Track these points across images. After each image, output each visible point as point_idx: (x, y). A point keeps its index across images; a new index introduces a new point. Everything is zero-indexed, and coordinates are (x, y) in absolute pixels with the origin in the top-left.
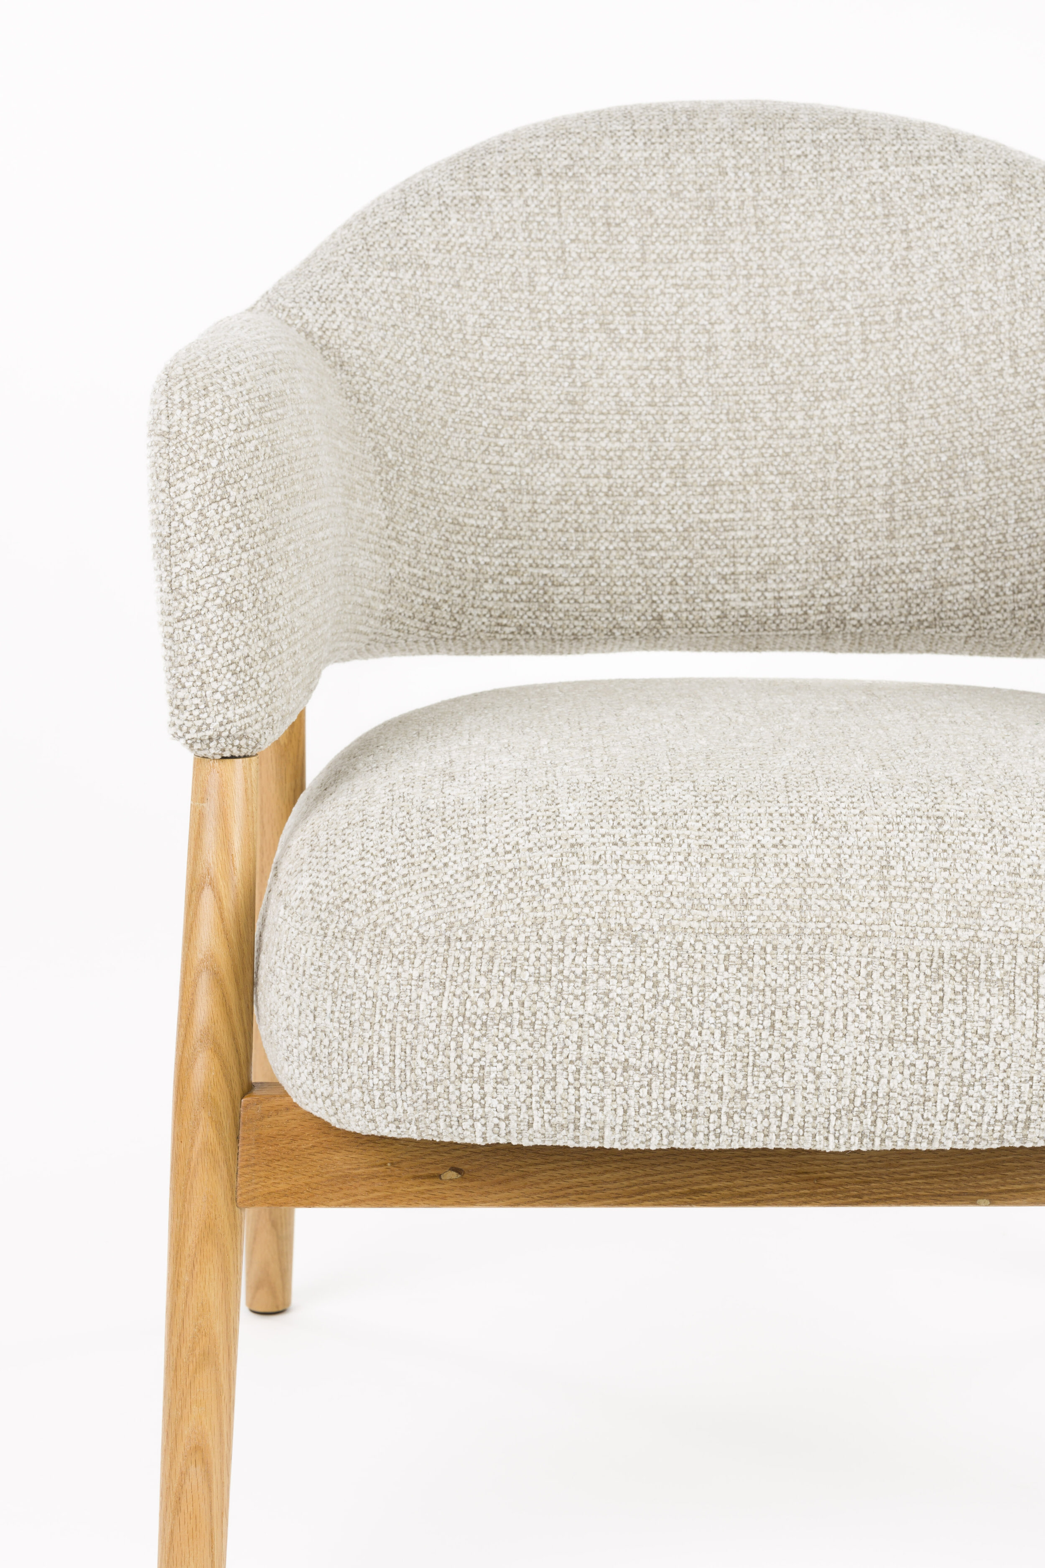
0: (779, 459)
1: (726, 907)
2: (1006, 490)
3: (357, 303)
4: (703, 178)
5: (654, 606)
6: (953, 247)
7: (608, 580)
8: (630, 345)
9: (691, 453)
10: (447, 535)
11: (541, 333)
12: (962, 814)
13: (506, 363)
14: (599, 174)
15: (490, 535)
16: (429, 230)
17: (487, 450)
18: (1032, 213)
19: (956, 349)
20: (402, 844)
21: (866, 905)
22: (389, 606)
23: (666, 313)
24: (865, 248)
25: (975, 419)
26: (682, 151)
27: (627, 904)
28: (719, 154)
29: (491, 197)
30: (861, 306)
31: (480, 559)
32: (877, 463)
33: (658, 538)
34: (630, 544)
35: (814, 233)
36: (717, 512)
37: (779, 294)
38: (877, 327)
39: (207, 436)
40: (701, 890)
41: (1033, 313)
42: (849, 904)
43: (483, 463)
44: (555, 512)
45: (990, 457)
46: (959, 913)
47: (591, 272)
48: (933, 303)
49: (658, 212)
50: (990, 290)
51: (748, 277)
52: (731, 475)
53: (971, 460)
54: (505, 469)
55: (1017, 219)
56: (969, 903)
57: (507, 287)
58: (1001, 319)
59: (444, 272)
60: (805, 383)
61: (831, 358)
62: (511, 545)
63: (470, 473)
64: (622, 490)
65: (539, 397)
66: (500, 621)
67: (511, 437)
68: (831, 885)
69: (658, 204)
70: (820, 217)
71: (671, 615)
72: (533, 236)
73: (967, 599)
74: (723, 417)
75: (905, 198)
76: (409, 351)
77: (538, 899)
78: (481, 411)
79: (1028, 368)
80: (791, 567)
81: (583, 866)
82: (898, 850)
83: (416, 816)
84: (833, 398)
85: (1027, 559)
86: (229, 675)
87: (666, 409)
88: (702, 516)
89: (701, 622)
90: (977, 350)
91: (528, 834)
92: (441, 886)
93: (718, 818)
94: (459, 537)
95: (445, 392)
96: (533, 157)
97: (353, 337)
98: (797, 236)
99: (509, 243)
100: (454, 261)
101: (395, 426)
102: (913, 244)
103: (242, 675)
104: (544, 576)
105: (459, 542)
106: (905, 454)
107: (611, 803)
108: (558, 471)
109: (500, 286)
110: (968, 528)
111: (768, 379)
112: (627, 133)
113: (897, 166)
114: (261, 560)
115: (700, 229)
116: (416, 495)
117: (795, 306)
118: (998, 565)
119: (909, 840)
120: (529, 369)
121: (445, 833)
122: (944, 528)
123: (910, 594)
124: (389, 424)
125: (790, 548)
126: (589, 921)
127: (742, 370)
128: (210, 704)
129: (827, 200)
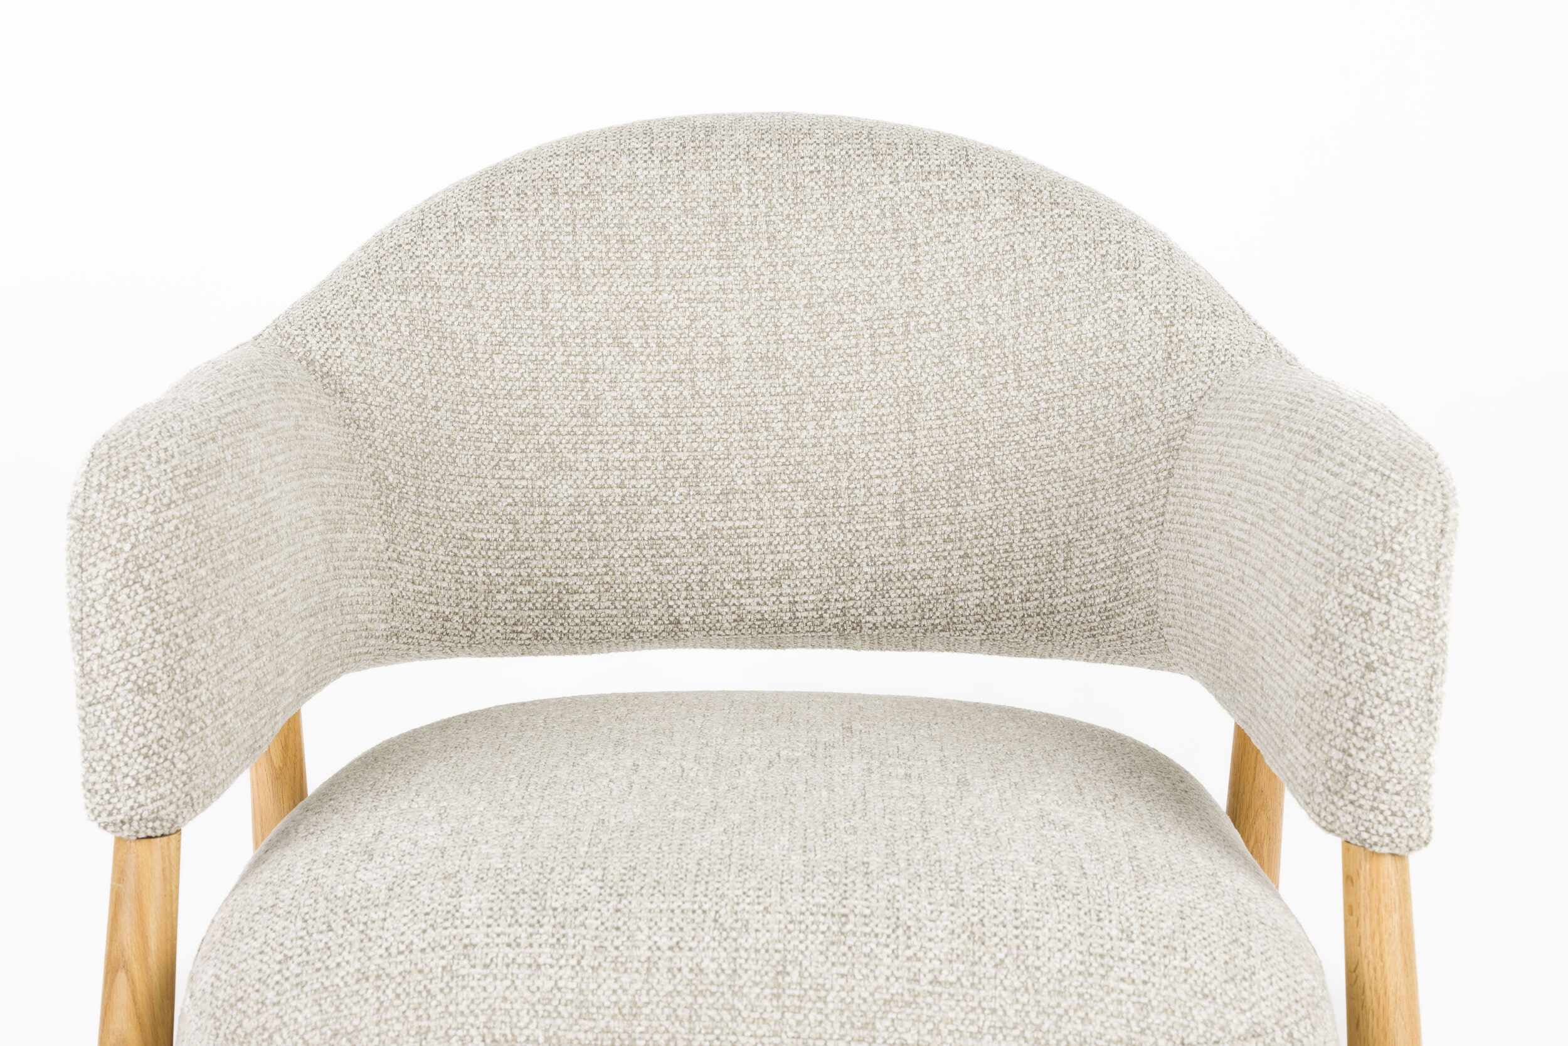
0: (791, 468)
1: (614, 1017)
2: (1011, 501)
3: (363, 329)
4: (717, 195)
5: (671, 611)
6: (960, 261)
7: (623, 587)
8: (643, 358)
9: (704, 463)
10: (455, 550)
11: (554, 349)
12: (867, 912)
13: (518, 380)
14: (615, 193)
15: (501, 548)
16: (442, 252)
17: (497, 464)
18: (1037, 228)
19: (961, 362)
20: (302, 938)
21: (757, 1015)
22: (393, 624)
23: (679, 327)
24: (874, 262)
25: (981, 430)
26: (697, 168)
27: (513, 1013)
28: (733, 171)
29: (507, 217)
30: (870, 319)
31: (491, 571)
32: (887, 472)
33: (673, 545)
34: (645, 552)
35: (825, 248)
36: (731, 519)
37: (790, 307)
38: (886, 339)
39: (121, 520)
40: (590, 997)
41: (1036, 328)
42: (740, 1014)
43: (493, 478)
44: (568, 522)
45: (996, 468)
46: (853, 1025)
47: (605, 288)
48: (940, 316)
49: (671, 229)
50: (996, 305)
51: (760, 290)
52: (744, 484)
53: (977, 470)
54: (517, 482)
55: (1022, 234)
56: (864, 1014)
57: (520, 305)
58: (1005, 333)
59: (455, 294)
60: (816, 393)
61: (842, 369)
62: (523, 556)
63: (479, 489)
64: (636, 499)
65: (551, 411)
66: (515, 628)
67: (522, 451)
68: (723, 994)
69: (672, 221)
70: (831, 232)
71: (688, 619)
72: (547, 255)
73: (977, 605)
74: (735, 427)
75: (914, 213)
76: (415, 373)
77: (424, 1006)
78: (491, 427)
79: (1031, 382)
80: (805, 573)
81: (473, 971)
82: (796, 953)
83: (322, 903)
84: (844, 409)
85: (1033, 569)
86: (140, 759)
87: (679, 420)
88: (716, 524)
89: (718, 625)
90: (982, 363)
91: (424, 931)
92: (331, 989)
93: (619, 914)
94: (468, 552)
95: (453, 411)
96: (551, 176)
97: (356, 363)
98: (808, 250)
99: (522, 262)
100: (467, 282)
101: (397, 449)
102: (921, 258)
103: (155, 758)
104: (558, 584)
105: (468, 557)
106: (914, 464)
107: (513, 897)
108: (570, 482)
109: (513, 305)
110: (976, 537)
111: (779, 390)
112: (645, 151)
113: (907, 181)
114: (178, 640)
115: (713, 245)
116: (420, 514)
117: (806, 319)
118: (1006, 573)
119: (808, 942)
120: (541, 384)
121: (344, 927)
122: (953, 536)
123: (922, 599)
124: (391, 447)
125: (803, 554)
126: (473, 1032)
127: (754, 381)
128: (120, 789)
129: (838, 215)
